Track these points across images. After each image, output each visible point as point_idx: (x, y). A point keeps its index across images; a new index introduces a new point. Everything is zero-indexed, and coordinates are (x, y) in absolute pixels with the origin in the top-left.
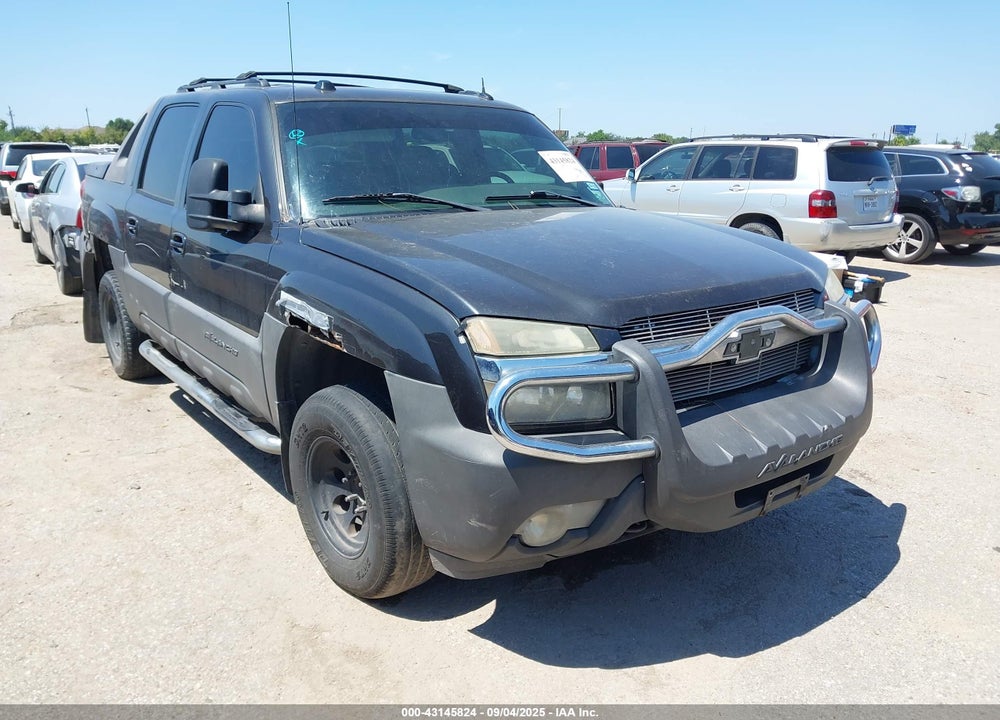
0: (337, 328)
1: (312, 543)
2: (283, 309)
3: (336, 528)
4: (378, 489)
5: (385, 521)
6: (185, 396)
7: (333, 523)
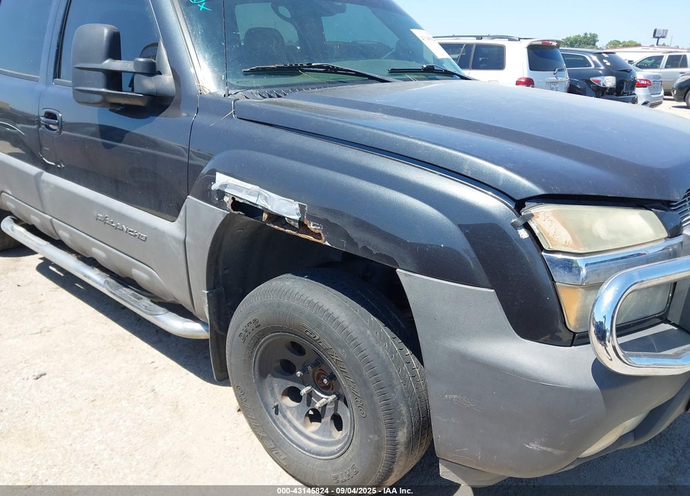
0: (313, 218)
1: (261, 439)
2: (221, 194)
3: (289, 422)
4: (376, 398)
5: (385, 432)
6: (51, 268)
7: (285, 417)
